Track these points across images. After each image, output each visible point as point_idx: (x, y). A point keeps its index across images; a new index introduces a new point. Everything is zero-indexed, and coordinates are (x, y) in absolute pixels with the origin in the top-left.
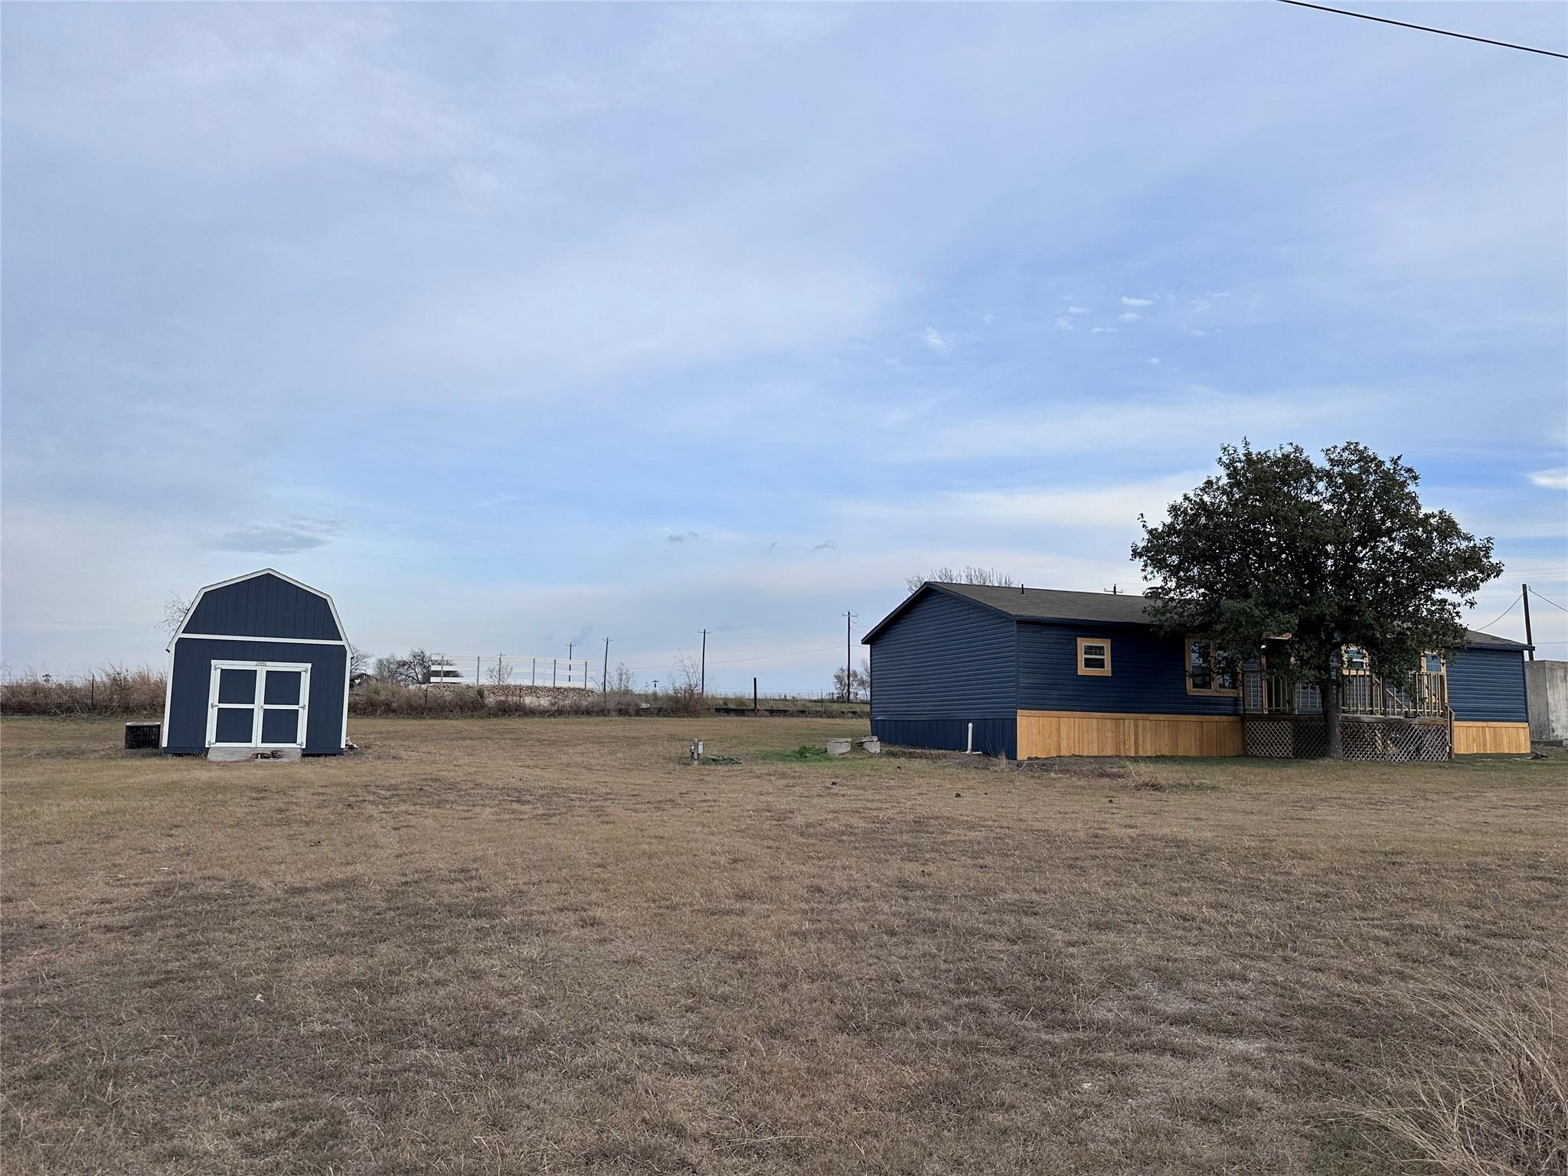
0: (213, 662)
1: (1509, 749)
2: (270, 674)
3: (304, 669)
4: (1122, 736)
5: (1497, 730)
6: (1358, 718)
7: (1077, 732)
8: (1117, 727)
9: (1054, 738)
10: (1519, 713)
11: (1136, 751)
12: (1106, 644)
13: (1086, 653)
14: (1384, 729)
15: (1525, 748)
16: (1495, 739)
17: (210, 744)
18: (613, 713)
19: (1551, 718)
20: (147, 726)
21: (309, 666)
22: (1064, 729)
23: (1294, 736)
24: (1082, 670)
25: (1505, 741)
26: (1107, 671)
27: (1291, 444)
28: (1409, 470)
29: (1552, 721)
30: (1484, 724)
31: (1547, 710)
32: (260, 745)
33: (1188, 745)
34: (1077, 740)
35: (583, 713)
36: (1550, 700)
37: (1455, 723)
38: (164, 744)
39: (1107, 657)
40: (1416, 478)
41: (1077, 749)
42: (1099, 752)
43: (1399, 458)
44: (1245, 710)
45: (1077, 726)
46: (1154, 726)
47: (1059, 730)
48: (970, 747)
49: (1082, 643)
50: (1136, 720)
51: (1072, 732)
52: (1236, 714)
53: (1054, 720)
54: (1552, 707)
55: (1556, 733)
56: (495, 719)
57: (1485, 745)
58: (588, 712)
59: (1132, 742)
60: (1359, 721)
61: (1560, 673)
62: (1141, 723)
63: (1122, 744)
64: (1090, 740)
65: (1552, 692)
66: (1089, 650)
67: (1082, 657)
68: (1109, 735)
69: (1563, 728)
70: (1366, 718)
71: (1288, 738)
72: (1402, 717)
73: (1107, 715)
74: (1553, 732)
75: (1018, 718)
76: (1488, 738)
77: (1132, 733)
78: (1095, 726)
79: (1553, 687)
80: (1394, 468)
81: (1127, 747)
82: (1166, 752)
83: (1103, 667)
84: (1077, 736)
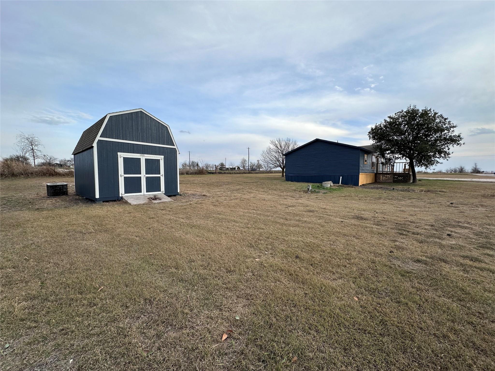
0: (119, 154)
2: (146, 160)
3: (161, 158)
17: (122, 194)
20: (61, 185)
21: (163, 157)
32: (146, 193)
34: (364, 180)
38: (97, 196)
44: (377, 172)
47: (362, 178)
48: (340, 183)
49: (365, 156)
50: (368, 175)
53: (362, 175)
67: (365, 159)
77: (368, 178)
83: (366, 162)
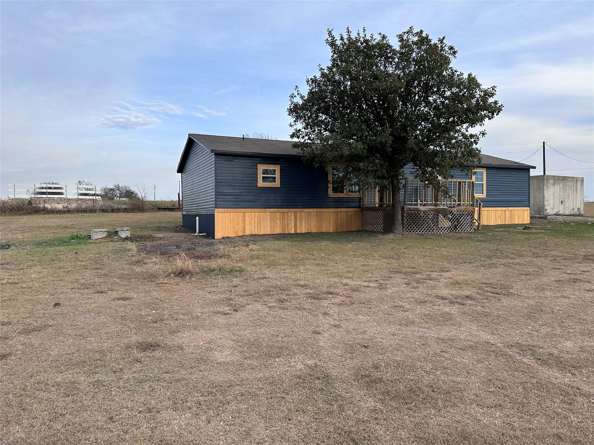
1: (518, 221)
4: (286, 222)
5: (512, 212)
6: (418, 208)
7: (256, 220)
8: (283, 218)
9: (241, 224)
10: (525, 203)
11: (296, 230)
12: (277, 168)
13: (263, 174)
14: (434, 215)
15: (527, 220)
16: (511, 217)
18: (98, 211)
19: (545, 204)
22: (247, 219)
23: (384, 220)
24: (261, 183)
25: (516, 216)
26: (277, 184)
27: (380, 34)
28: (451, 48)
29: (546, 205)
30: (506, 209)
31: (544, 200)
33: (328, 226)
34: (256, 225)
35: (82, 212)
36: (546, 195)
37: (482, 209)
39: (278, 175)
40: (455, 53)
41: (256, 231)
42: (271, 232)
43: (444, 38)
44: (363, 205)
45: (256, 217)
46: (307, 215)
47: (244, 220)
48: (197, 231)
49: (261, 168)
50: (295, 212)
51: (253, 221)
52: (359, 207)
53: (241, 215)
54: (546, 199)
55: (547, 212)
56: (29, 216)
57: (505, 220)
58: (85, 211)
59: (293, 225)
60: (418, 210)
61: (552, 181)
62: (298, 214)
63: (286, 227)
64: (265, 225)
65: (546, 191)
66: (265, 172)
67: (260, 176)
68: (278, 222)
69: (551, 209)
70: (422, 208)
71: (381, 221)
72: (445, 207)
73: (276, 210)
74: (546, 211)
75: (215, 214)
76: (507, 216)
77: (293, 220)
78: (269, 217)
79: (547, 188)
80: (441, 46)
81: (289, 228)
82: (314, 230)
83: (275, 182)
84: (256, 223)
